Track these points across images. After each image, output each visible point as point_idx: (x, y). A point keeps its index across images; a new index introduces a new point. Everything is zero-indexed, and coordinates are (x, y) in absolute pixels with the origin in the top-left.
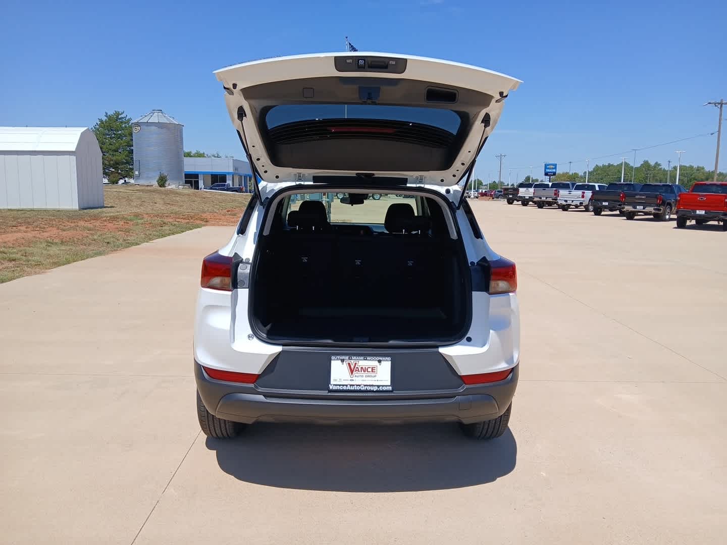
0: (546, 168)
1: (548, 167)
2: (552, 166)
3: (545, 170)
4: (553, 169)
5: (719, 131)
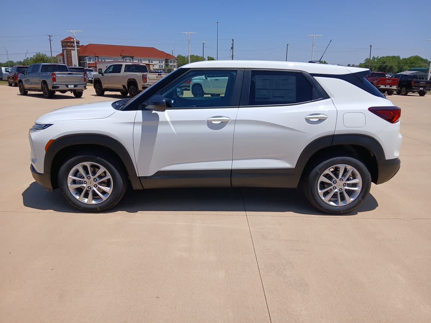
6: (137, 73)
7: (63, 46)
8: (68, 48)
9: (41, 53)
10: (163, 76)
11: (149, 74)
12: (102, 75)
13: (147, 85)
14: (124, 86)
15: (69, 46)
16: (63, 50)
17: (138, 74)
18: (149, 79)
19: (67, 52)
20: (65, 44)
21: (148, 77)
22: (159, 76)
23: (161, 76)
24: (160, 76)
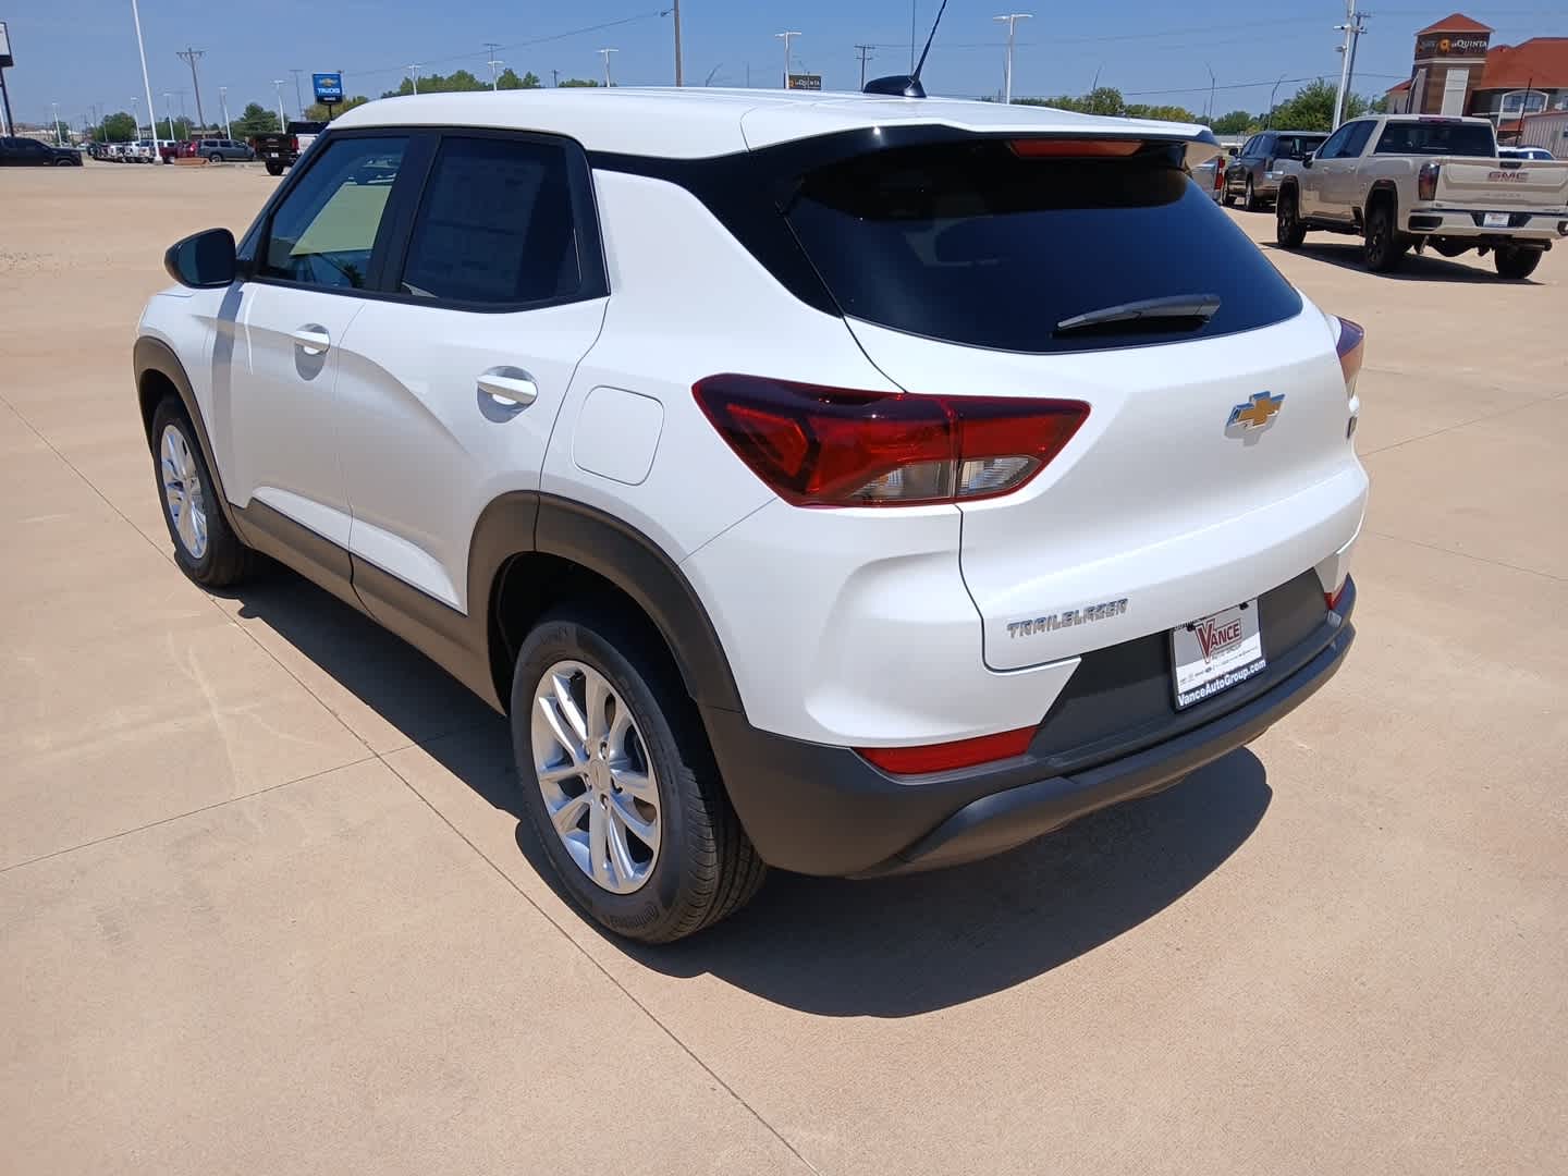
0: (316, 86)
1: (321, 82)
2: (329, 81)
3: (316, 91)
4: (333, 86)
5: (676, 9)
6: (1404, 159)
7: (1421, 54)
8: (1437, 61)
9: (1326, 80)
10: (1527, 170)
11: (1452, 161)
12: (1305, 165)
13: (1433, 210)
14: (1357, 212)
15: (1443, 54)
16: (1416, 69)
17: (1407, 163)
18: (1450, 186)
19: (1428, 75)
20: (1429, 45)
21: (1446, 178)
22: (1502, 171)
23: (1518, 171)
24: (1509, 172)
